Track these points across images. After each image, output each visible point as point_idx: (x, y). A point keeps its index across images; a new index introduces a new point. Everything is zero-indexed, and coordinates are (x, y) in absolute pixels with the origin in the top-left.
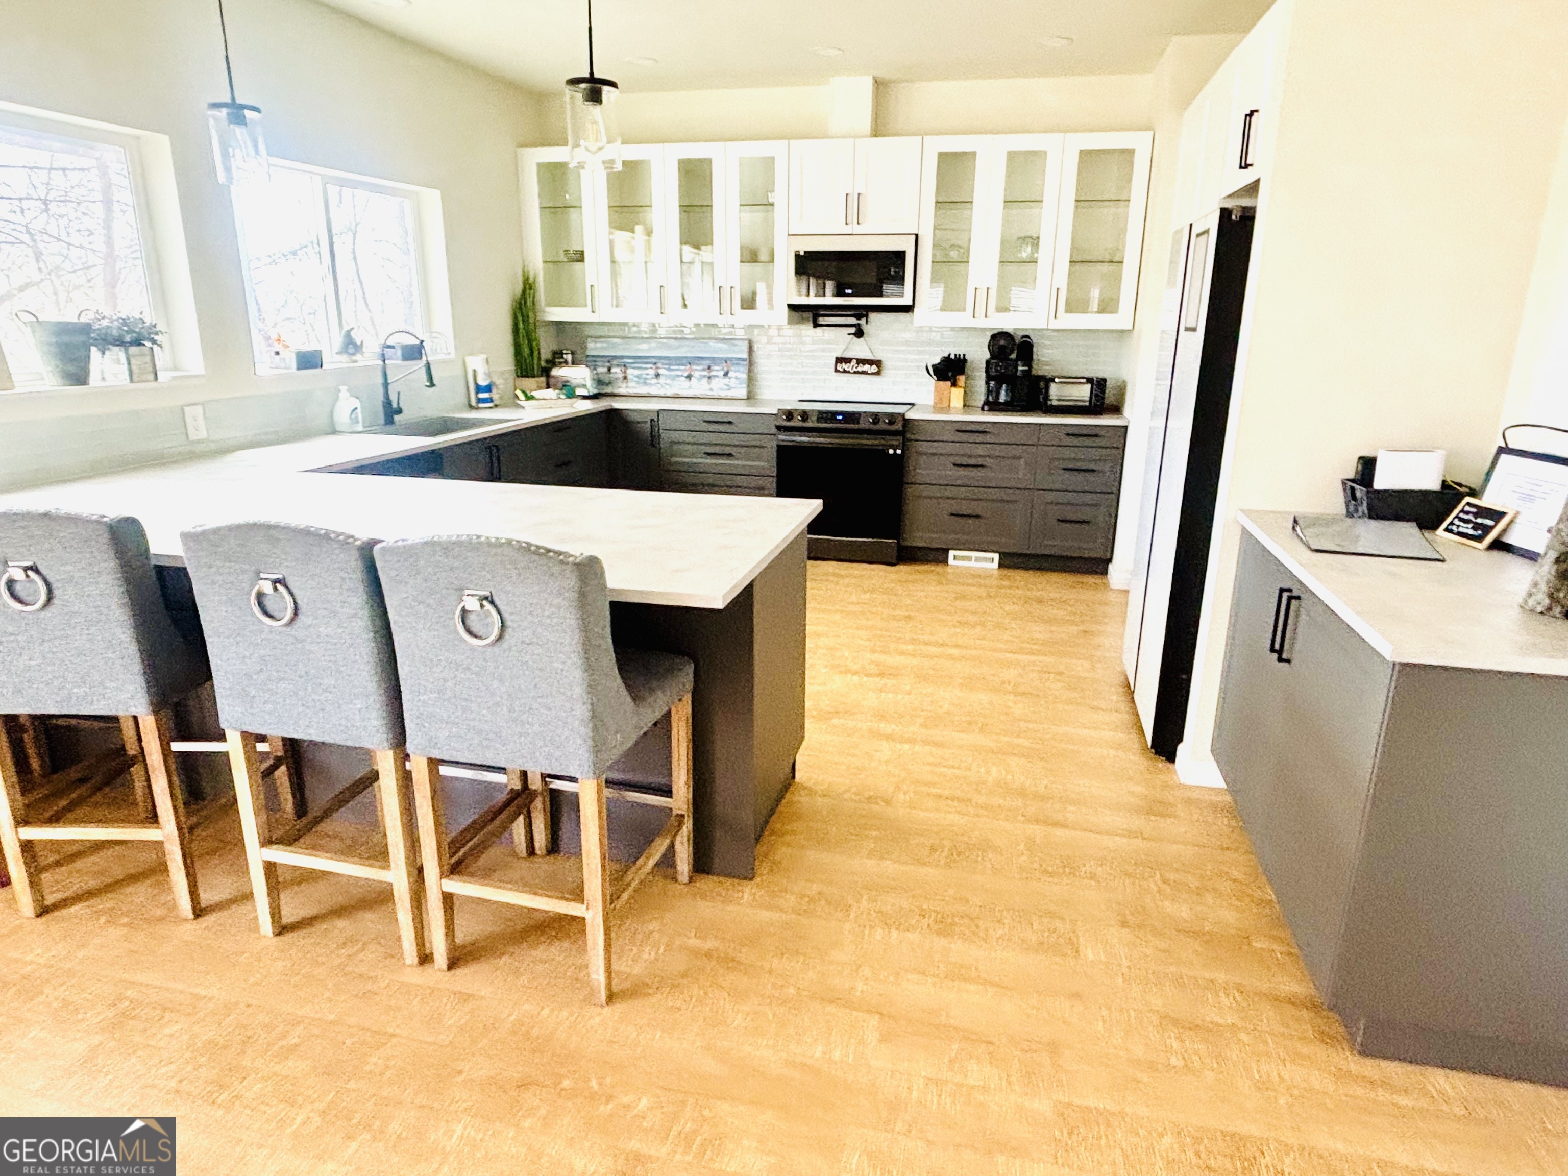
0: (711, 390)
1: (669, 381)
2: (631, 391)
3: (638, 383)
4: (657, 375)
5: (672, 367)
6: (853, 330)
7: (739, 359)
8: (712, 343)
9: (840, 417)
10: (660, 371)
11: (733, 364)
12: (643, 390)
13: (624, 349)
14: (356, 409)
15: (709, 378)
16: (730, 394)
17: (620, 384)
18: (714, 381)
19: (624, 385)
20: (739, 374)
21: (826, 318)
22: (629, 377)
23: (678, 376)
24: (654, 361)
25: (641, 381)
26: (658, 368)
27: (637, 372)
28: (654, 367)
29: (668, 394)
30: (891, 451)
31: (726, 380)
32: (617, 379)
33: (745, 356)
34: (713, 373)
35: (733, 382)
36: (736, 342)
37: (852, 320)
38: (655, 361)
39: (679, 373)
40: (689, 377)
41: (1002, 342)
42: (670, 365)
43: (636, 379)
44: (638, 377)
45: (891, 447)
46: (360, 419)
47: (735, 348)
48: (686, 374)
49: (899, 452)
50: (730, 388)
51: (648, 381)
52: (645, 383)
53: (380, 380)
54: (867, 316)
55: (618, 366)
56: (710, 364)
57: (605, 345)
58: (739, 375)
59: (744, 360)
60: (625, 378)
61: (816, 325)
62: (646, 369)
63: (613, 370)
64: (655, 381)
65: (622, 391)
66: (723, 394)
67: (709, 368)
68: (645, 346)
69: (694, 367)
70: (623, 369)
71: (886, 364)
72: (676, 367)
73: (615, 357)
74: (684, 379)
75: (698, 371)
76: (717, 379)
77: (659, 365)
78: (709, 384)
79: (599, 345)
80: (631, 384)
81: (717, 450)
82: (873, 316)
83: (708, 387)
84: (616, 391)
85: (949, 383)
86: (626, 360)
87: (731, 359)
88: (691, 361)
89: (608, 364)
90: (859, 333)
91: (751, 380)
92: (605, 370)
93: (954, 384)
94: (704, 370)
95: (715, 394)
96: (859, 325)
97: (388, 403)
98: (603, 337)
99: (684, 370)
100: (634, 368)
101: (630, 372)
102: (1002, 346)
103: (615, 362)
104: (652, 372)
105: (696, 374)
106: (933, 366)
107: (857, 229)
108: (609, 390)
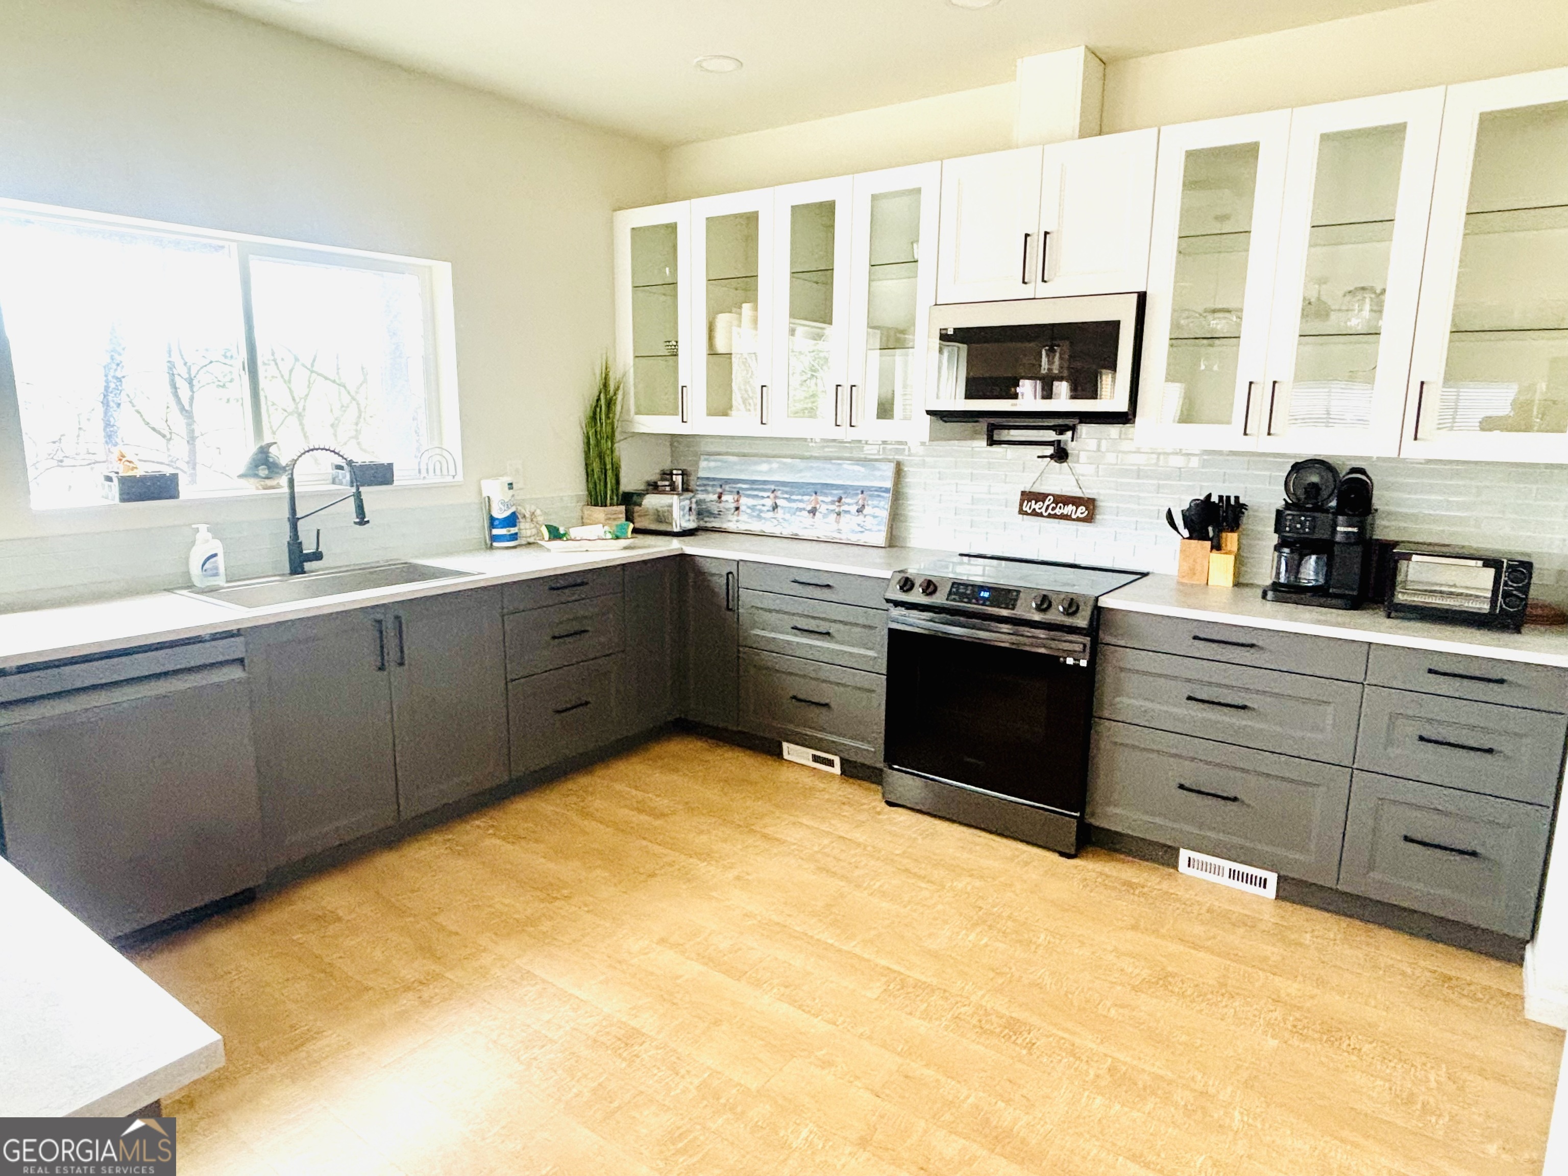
0: (839, 531)
1: (787, 516)
2: (742, 527)
3: (751, 516)
4: (775, 507)
5: (794, 497)
6: (1050, 450)
7: (880, 489)
8: (847, 465)
9: (986, 595)
10: (779, 502)
11: (871, 496)
12: (756, 527)
13: (741, 471)
14: (215, 555)
15: (839, 514)
16: (863, 539)
17: (730, 517)
18: (844, 518)
19: (735, 518)
20: (880, 510)
21: (1013, 432)
22: (742, 508)
23: (801, 510)
24: (773, 487)
25: (755, 514)
26: (776, 497)
27: (751, 502)
28: (772, 496)
29: (785, 534)
30: (1070, 661)
31: (861, 518)
32: (728, 509)
33: (889, 484)
34: (843, 508)
35: (869, 522)
36: (877, 464)
37: (1051, 436)
38: (775, 487)
39: (801, 505)
40: (813, 511)
41: (1315, 479)
42: (792, 494)
43: (749, 511)
44: (753, 508)
45: (1070, 653)
46: (222, 570)
47: (878, 473)
48: (809, 508)
49: (1083, 663)
50: (863, 529)
51: (762, 515)
52: (759, 517)
53: (286, 514)
54: (1073, 429)
55: (731, 492)
56: (840, 493)
57: (719, 464)
58: (877, 512)
59: (887, 490)
60: (737, 509)
61: (992, 442)
62: (763, 497)
63: (724, 498)
64: (771, 514)
65: (731, 526)
66: (854, 539)
67: (840, 500)
68: (764, 467)
69: (821, 498)
70: (736, 497)
71: (1103, 504)
72: (799, 497)
73: (728, 481)
74: (805, 513)
75: (825, 503)
76: (847, 516)
77: (779, 494)
78: (838, 522)
79: (712, 464)
80: (743, 517)
81: (812, 625)
82: (1084, 429)
83: (835, 526)
84: (725, 526)
85: (1208, 544)
86: (740, 485)
87: (869, 488)
88: (818, 489)
89: (719, 490)
90: (1061, 455)
91: (896, 517)
92: (715, 497)
93: (1217, 547)
94: (833, 502)
95: (844, 538)
96: (1059, 441)
97: (295, 544)
98: (719, 454)
99: (808, 501)
100: (748, 496)
101: (744, 501)
102: (1314, 485)
103: (727, 487)
104: (769, 503)
105: (823, 508)
106: (1184, 513)
107: (1043, 290)
108: (715, 524)
